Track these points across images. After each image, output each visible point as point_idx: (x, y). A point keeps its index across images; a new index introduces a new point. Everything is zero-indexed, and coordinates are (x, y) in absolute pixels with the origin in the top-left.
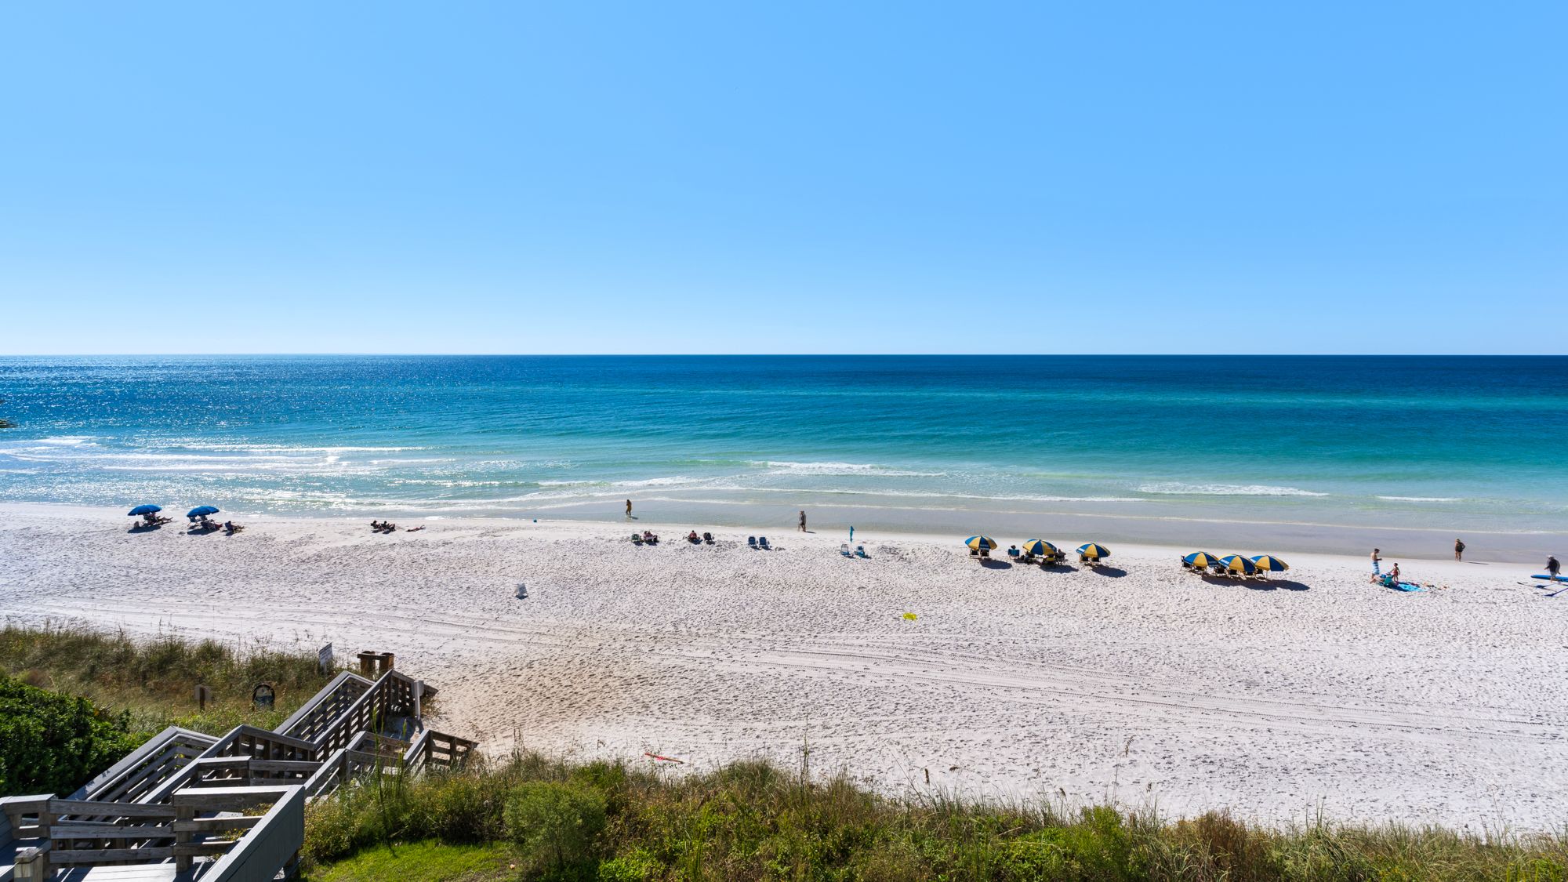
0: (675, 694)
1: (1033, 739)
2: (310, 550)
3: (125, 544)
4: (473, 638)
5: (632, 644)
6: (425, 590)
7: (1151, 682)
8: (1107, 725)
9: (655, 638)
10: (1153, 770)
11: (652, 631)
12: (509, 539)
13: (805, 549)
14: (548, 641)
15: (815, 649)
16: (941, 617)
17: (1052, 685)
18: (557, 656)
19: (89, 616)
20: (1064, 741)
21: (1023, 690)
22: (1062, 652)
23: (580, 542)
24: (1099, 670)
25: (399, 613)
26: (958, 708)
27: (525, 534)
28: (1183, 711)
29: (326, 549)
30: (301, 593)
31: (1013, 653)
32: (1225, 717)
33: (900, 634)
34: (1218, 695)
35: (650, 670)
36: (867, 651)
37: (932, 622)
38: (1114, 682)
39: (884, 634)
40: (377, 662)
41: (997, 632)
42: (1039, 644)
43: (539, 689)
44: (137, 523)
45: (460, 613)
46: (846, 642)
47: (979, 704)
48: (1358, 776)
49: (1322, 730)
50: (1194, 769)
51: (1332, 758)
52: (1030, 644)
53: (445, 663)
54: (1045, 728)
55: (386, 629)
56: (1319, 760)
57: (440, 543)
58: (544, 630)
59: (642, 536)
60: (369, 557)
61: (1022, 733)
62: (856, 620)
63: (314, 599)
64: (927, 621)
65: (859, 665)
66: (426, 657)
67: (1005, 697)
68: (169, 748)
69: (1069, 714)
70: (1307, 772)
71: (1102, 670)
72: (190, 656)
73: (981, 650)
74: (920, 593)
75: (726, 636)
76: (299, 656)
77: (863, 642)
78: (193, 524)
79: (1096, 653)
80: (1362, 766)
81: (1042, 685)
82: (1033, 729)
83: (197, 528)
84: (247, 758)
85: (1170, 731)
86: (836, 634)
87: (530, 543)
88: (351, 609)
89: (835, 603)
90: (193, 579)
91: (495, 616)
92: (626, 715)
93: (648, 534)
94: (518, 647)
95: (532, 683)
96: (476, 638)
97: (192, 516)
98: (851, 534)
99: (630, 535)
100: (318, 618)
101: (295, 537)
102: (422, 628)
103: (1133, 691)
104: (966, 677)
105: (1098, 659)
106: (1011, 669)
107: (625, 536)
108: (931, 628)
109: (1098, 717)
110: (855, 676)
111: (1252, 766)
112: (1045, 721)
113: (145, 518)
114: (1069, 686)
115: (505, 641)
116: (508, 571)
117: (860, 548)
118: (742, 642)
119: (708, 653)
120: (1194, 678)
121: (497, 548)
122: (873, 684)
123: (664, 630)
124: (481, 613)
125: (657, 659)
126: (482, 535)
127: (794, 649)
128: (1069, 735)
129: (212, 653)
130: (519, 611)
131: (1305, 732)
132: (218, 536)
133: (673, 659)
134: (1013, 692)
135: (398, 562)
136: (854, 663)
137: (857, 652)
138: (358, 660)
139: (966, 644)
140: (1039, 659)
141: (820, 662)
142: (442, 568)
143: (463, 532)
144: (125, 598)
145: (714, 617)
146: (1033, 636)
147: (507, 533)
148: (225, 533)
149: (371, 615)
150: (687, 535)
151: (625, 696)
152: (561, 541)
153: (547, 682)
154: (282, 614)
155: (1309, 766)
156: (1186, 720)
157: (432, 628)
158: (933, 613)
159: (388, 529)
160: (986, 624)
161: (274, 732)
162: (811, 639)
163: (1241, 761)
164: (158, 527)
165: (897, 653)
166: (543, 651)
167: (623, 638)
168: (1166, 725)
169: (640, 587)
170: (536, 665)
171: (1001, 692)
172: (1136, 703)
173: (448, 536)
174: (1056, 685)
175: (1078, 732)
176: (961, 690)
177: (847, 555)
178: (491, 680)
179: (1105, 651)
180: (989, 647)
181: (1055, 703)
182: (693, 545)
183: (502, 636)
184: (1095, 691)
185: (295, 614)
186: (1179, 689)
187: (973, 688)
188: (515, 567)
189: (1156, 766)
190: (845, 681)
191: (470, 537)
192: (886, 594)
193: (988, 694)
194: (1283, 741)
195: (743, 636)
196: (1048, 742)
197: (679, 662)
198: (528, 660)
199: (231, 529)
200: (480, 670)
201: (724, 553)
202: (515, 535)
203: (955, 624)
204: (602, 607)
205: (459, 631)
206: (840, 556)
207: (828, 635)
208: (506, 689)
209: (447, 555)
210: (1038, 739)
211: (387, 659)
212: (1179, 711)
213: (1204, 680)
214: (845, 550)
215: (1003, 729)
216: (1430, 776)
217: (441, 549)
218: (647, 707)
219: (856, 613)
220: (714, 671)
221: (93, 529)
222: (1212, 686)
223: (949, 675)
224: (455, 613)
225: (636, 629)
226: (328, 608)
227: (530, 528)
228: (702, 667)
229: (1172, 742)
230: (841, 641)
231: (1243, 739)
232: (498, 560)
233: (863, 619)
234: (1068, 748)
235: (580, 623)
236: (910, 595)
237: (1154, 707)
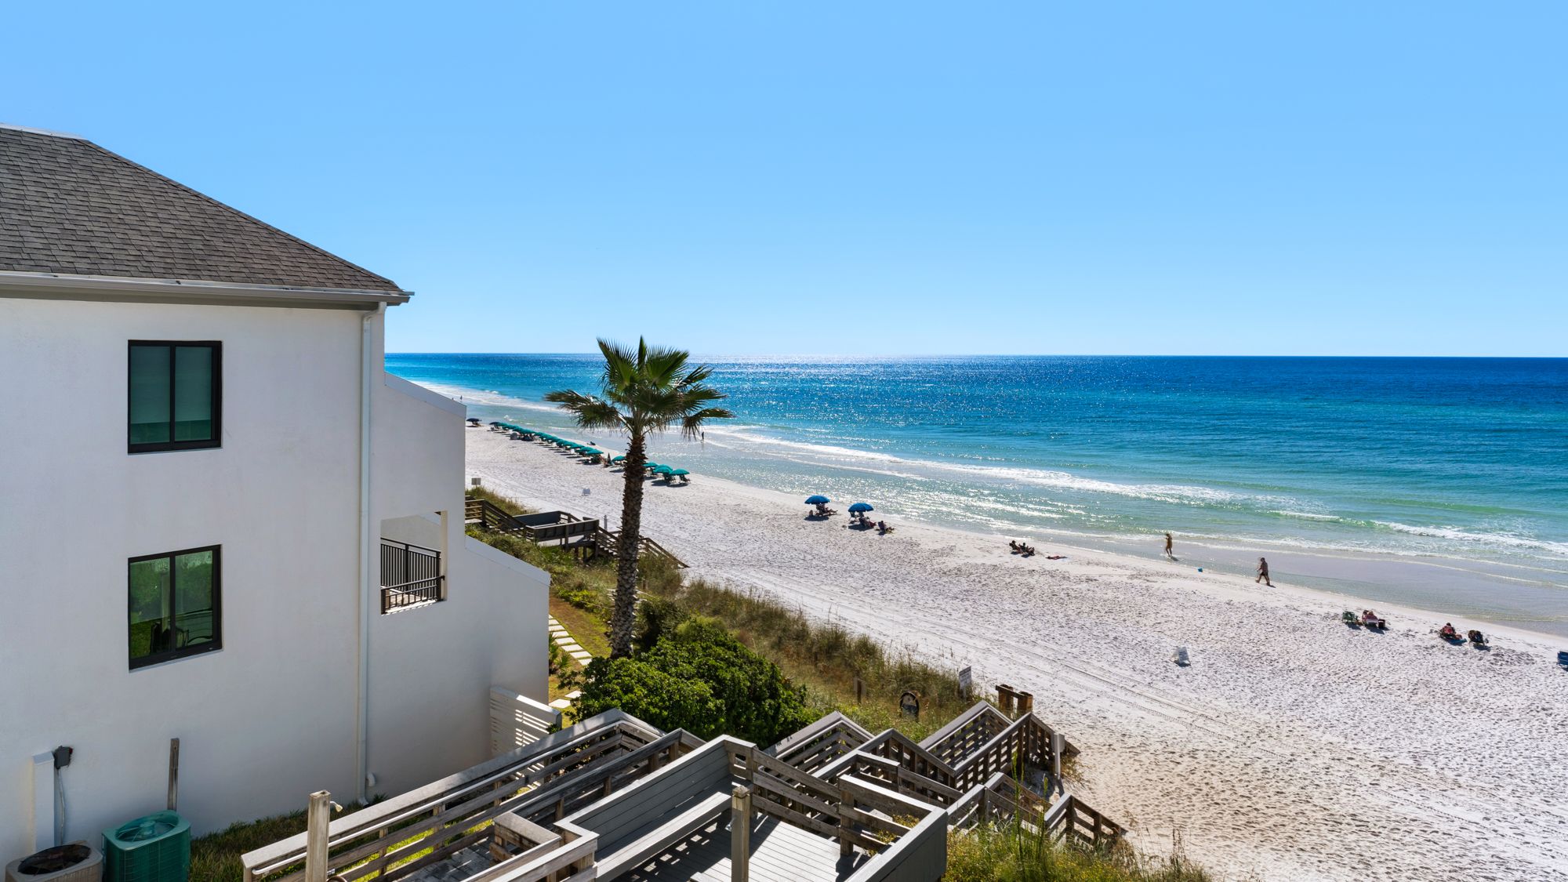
0: (1417, 861)
2: (951, 563)
3: (802, 530)
4: (1121, 701)
5: (1343, 768)
6: (1066, 630)
9: (1381, 768)
11: (1377, 757)
12: (1166, 587)
14: (1218, 730)
18: (1229, 753)
19: (779, 591)
23: (1263, 609)
25: (1038, 651)
27: (1188, 585)
29: (966, 565)
30: (943, 607)
35: (1371, 813)
40: (1015, 701)
43: (1205, 789)
44: (811, 512)
45: (1106, 667)
53: (1088, 722)
55: (1024, 665)
57: (1083, 578)
58: (1211, 713)
59: (1360, 616)
60: (1008, 580)
63: (955, 615)
66: (1066, 709)
68: (834, 731)
72: (850, 647)
75: (1511, 799)
76: (941, 673)
78: (853, 519)
83: (856, 523)
84: (898, 764)
87: (1193, 597)
88: (989, 635)
90: (853, 573)
91: (1148, 680)
92: (1332, 863)
93: (1369, 615)
94: (1178, 726)
95: (1196, 778)
96: (1125, 702)
97: (852, 510)
99: (1340, 612)
100: (958, 637)
101: (938, 546)
102: (1063, 674)
107: (1333, 612)
113: (818, 508)
115: (1161, 715)
116: (1165, 627)
118: (1544, 817)
119: (1477, 816)
121: (1150, 596)
123: (1397, 761)
124: (1129, 673)
125: (1384, 800)
126: (1132, 577)
129: (867, 650)
130: (1179, 681)
132: (872, 534)
133: (1412, 808)
135: (1037, 592)
138: (996, 693)
142: (1085, 608)
143: (1110, 570)
144: (802, 580)
145: (1487, 763)
147: (1162, 579)
148: (878, 532)
149: (1008, 645)
150: (1439, 628)
151: (1331, 836)
152: (1235, 601)
153: (1215, 781)
154: (926, 624)
157: (1074, 677)
159: (1027, 552)
161: (919, 745)
164: (826, 518)
166: (1210, 740)
167: (1328, 755)
169: (1355, 688)
170: (1200, 755)
173: (1093, 571)
178: (1142, 757)
182: (1447, 645)
183: (1156, 707)
185: (938, 628)
188: (1173, 625)
191: (1119, 576)
195: (1546, 808)
197: (1423, 815)
198: (1190, 747)
199: (883, 529)
200: (1130, 742)
201: (1507, 669)
202: (1173, 584)
204: (1296, 704)
205: (1104, 687)
208: (1162, 775)
209: (1090, 594)
211: (1025, 698)
217: (1084, 586)
218: (1368, 865)
220: (1488, 847)
221: (781, 512)
224: (1100, 664)
225: (1350, 746)
226: (967, 628)
227: (1194, 579)
228: (1465, 834)
232: (1151, 611)
235: (1263, 717)
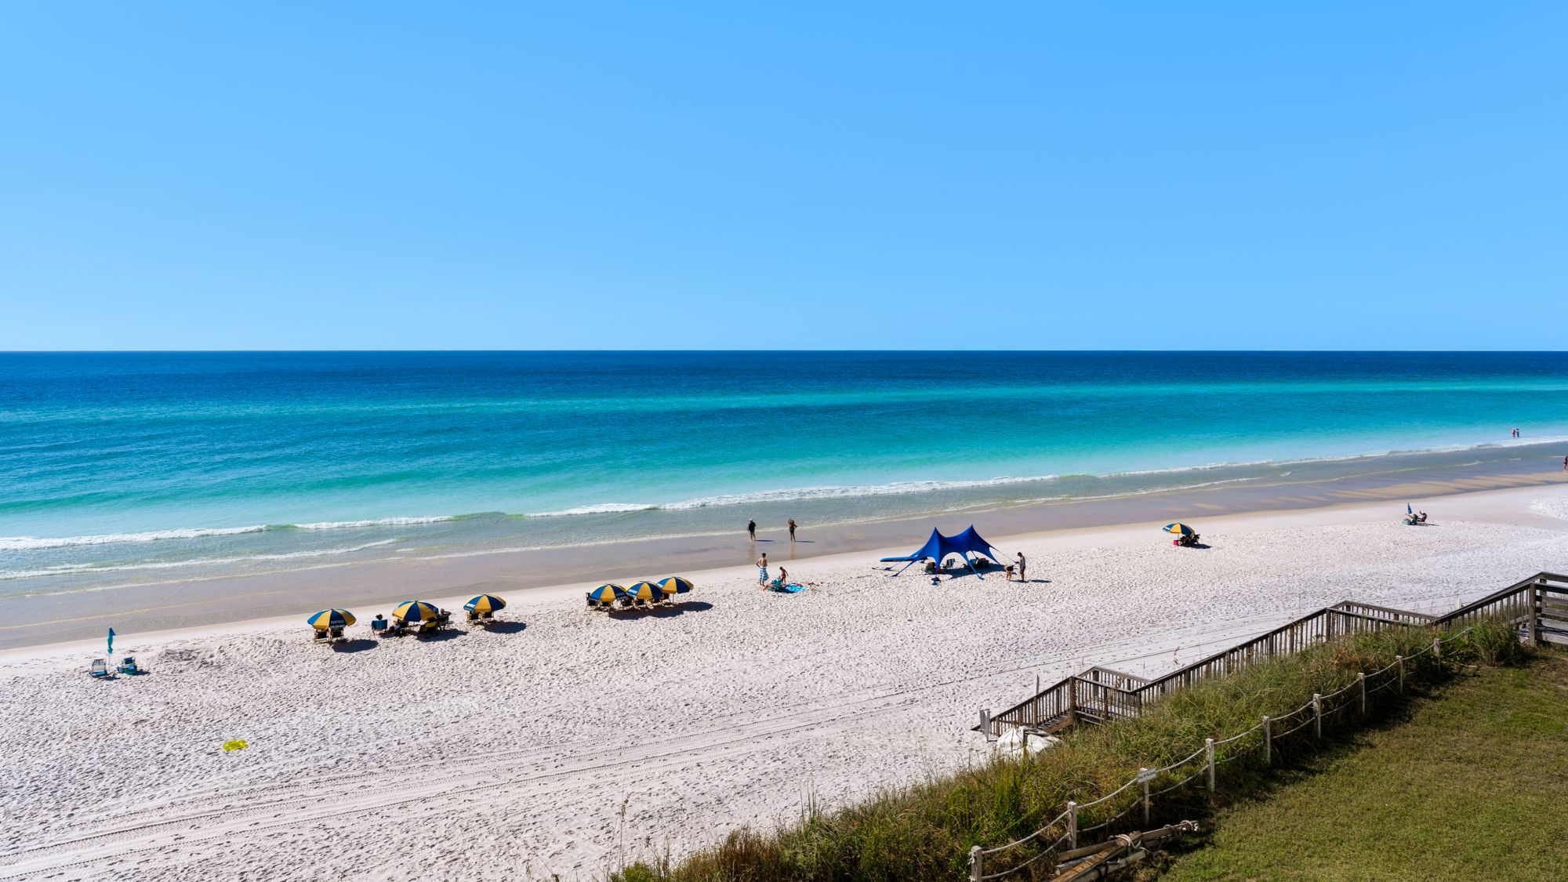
1: (448, 858)
7: (574, 748)
8: (534, 812)
10: (593, 846)
13: (16, 680)
15: (76, 834)
16: (285, 735)
17: (459, 784)
20: (487, 847)
21: (424, 800)
22: (464, 740)
24: (512, 749)
26: (337, 851)
28: (613, 770)
31: (400, 758)
32: (656, 763)
33: (225, 773)
34: (645, 741)
36: (173, 814)
37: (272, 745)
38: (533, 759)
39: (197, 781)
41: (373, 736)
42: (432, 738)
46: (132, 809)
47: (368, 836)
48: (780, 785)
49: (744, 749)
50: (635, 830)
51: (756, 775)
52: (421, 740)
54: (461, 839)
56: (746, 781)
61: (433, 854)
62: (140, 773)
64: (266, 745)
65: (164, 838)
67: (399, 816)
69: (486, 811)
70: (737, 797)
71: (517, 749)
73: (356, 765)
74: (245, 709)
77: (165, 801)
79: (505, 730)
80: (781, 774)
81: (447, 787)
82: (446, 845)
85: (604, 796)
86: (109, 801)
89: (95, 755)
98: (110, 641)
103: (557, 763)
104: (342, 806)
105: (509, 737)
106: (402, 778)
108: (273, 753)
109: (522, 805)
110: (161, 856)
111: (689, 807)
112: (459, 831)
114: (481, 779)
117: (129, 661)
120: (618, 730)
122: (195, 858)
127: (33, 845)
128: (492, 838)
131: (730, 756)
134: (411, 806)
136: (152, 837)
137: (156, 818)
139: (331, 762)
140: (436, 756)
141: (90, 852)
146: (423, 729)
155: (739, 789)
156: (618, 779)
158: (270, 732)
160: (355, 729)
162: (64, 822)
163: (677, 806)
165: (227, 801)
168: (598, 792)
171: (395, 812)
172: (561, 777)
174: (464, 782)
175: (502, 831)
176: (337, 825)
177: (105, 676)
179: (515, 725)
180: (365, 758)
181: (468, 804)
184: (512, 776)
186: (605, 747)
187: (354, 818)
189: (596, 840)
190: (144, 867)
192: (186, 722)
193: (377, 820)
194: (712, 772)
196: (468, 854)
203: (309, 740)
206: (90, 682)
207: (95, 807)
210: (455, 855)
212: (608, 771)
213: (630, 731)
214: (99, 669)
215: (406, 858)
216: (833, 765)
219: (139, 762)
222: (637, 734)
223: (316, 810)
229: (608, 808)
230: (122, 811)
231: (676, 781)
233: (153, 769)
234: (493, 854)
236: (227, 715)
237: (582, 775)
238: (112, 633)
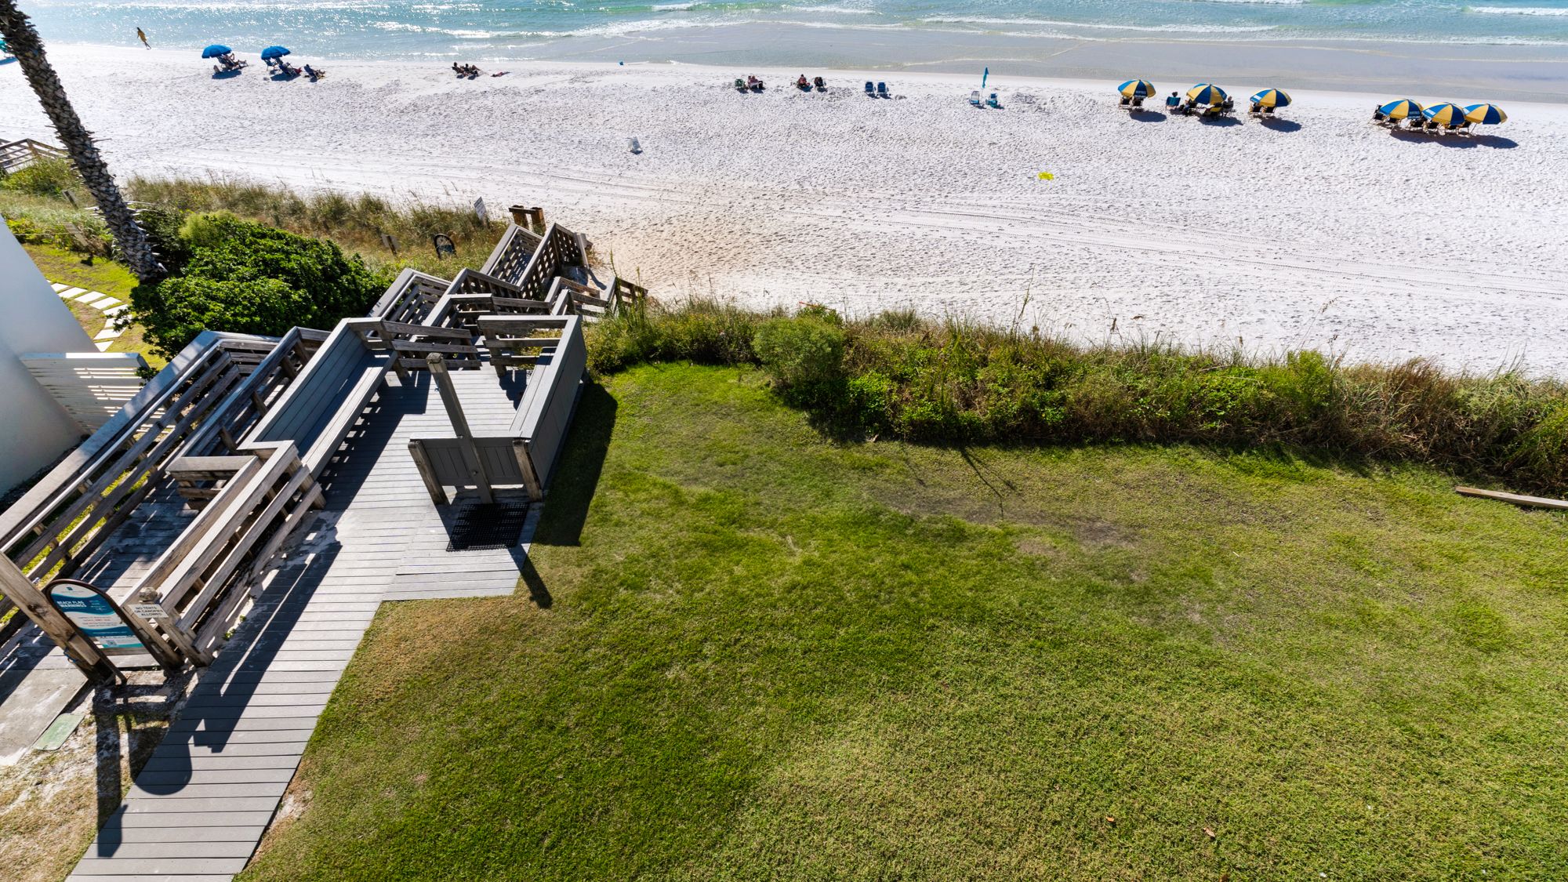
0: (815, 251)
1: (1165, 298)
2: (405, 99)
3: (218, 92)
4: (605, 194)
5: (762, 203)
6: (538, 144)
7: (1297, 248)
8: (1241, 287)
9: (783, 196)
10: (1279, 328)
11: (778, 189)
12: (602, 85)
13: (928, 97)
14: (679, 199)
15: (947, 209)
16: (1080, 177)
17: (1192, 249)
18: (691, 214)
19: (235, 168)
20: (1195, 300)
21: (1161, 253)
22: (1208, 216)
23: (680, 90)
24: (1244, 234)
25: (524, 168)
26: (1092, 269)
27: (619, 80)
28: (1324, 276)
29: (419, 98)
30: (419, 146)
31: (1155, 216)
32: (1367, 281)
33: (1036, 194)
34: (1367, 260)
35: (785, 228)
36: (1001, 213)
37: (1069, 182)
38: (1258, 247)
39: (1018, 195)
40: (529, 217)
41: (1140, 194)
42: (1183, 207)
43: (686, 244)
44: (215, 67)
45: (583, 169)
46: (979, 203)
47: (1115, 265)
48: (1485, 337)
49: (1466, 296)
50: (1320, 328)
51: (1466, 321)
52: (1174, 207)
53: (588, 219)
54: (1177, 290)
55: (518, 183)
56: (1452, 323)
57: (532, 90)
58: (670, 187)
59: (746, 81)
60: (467, 107)
61: (1155, 292)
62: (987, 180)
63: (436, 153)
64: (1065, 181)
65: (993, 226)
66: (567, 213)
67: (1140, 258)
69: (1205, 275)
70: (1434, 333)
71: (1248, 234)
72: (354, 207)
73: (1121, 213)
74: (1058, 150)
75: (854, 195)
76: (455, 210)
77: (997, 203)
78: (271, 68)
79: (1244, 217)
80: (1494, 329)
81: (1182, 248)
82: (1166, 290)
83: (277, 73)
84: (489, 295)
85: (1306, 293)
86: (967, 194)
87: (626, 90)
88: (476, 164)
89: (964, 161)
90: (308, 132)
91: (618, 172)
92: (772, 269)
93: (752, 79)
94: (652, 203)
95: (677, 238)
96: (608, 195)
97: (266, 57)
98: (985, 78)
99: (733, 81)
100: (448, 172)
101: (382, 84)
102: (552, 184)
103: (1277, 256)
104: (1104, 239)
105: (1245, 223)
106: (1151, 232)
107: (727, 81)
108: (1069, 189)
109: (1234, 279)
110: (989, 237)
111: (1380, 326)
112: (1179, 282)
113: (223, 61)
114: (1209, 250)
115: (638, 198)
116: (613, 122)
117: (993, 96)
118: (872, 201)
119: (839, 212)
120: (1345, 244)
121: (593, 96)
122: (1008, 245)
123: (790, 188)
124: (602, 169)
125: (789, 218)
126: (572, 81)
127: (926, 209)
128: (1201, 295)
129: (373, 206)
130: (639, 167)
131: (1446, 297)
132: (302, 81)
133: (806, 218)
134: (1151, 254)
135: (498, 113)
136: (988, 224)
137: (990, 213)
138: (510, 214)
139: (1105, 206)
140: (1181, 222)
141: (953, 222)
142: (545, 120)
143: (551, 78)
144: (255, 150)
145: (838, 175)
146: (1179, 198)
147: (597, 78)
148: (308, 79)
149: (497, 170)
150: (796, 80)
151: (767, 251)
152: (658, 88)
153: (690, 236)
154: (412, 168)
155: (1439, 327)
156: (1324, 284)
157: (562, 184)
158: (1070, 172)
159: (471, 72)
160: (1129, 185)
161: (482, 273)
162: (943, 199)
163: (1370, 322)
164: (237, 73)
165: (1033, 214)
166: (677, 208)
167: (751, 196)
168: (1303, 289)
169: (753, 141)
170: (674, 220)
171: (1138, 255)
172: (1275, 268)
173: (538, 82)
174: (1196, 249)
175: (1211, 293)
176: (1097, 252)
177: (977, 104)
178: (637, 234)
179: (1254, 215)
180: (1129, 209)
181: (1193, 266)
182: (803, 92)
183: (630, 192)
184: (1236, 255)
185: (426, 169)
186: (1326, 254)
187: (1109, 250)
188: (619, 120)
189: (1283, 324)
190: (980, 241)
191: (561, 83)
192: (1020, 151)
193: (1124, 256)
194: (1419, 304)
195: (871, 195)
196: (1180, 301)
197: (813, 221)
198: (665, 217)
199: (314, 75)
200: (624, 225)
201: (838, 103)
202: (607, 80)
203: (1095, 185)
204: (721, 164)
205: (589, 187)
206: (969, 107)
207: (959, 195)
208: (655, 243)
209: (544, 105)
210: (1170, 298)
211: (536, 213)
212: (1318, 275)
213: (1357, 246)
214: (975, 98)
215: (1136, 289)
216: (1561, 339)
217: (535, 98)
218: (791, 262)
219: (988, 172)
220: (848, 230)
221: (177, 75)
222: (1362, 252)
223: (1086, 237)
224: (577, 168)
225: (761, 186)
226: (453, 162)
227: (621, 73)
228: (836, 226)
229: (1305, 304)
230: (974, 202)
231: (1379, 303)
232: (598, 110)
233: (995, 179)
234: (1198, 307)
235: (704, 180)
236: (1046, 152)
237: (1294, 272)
238: (987, 72)
